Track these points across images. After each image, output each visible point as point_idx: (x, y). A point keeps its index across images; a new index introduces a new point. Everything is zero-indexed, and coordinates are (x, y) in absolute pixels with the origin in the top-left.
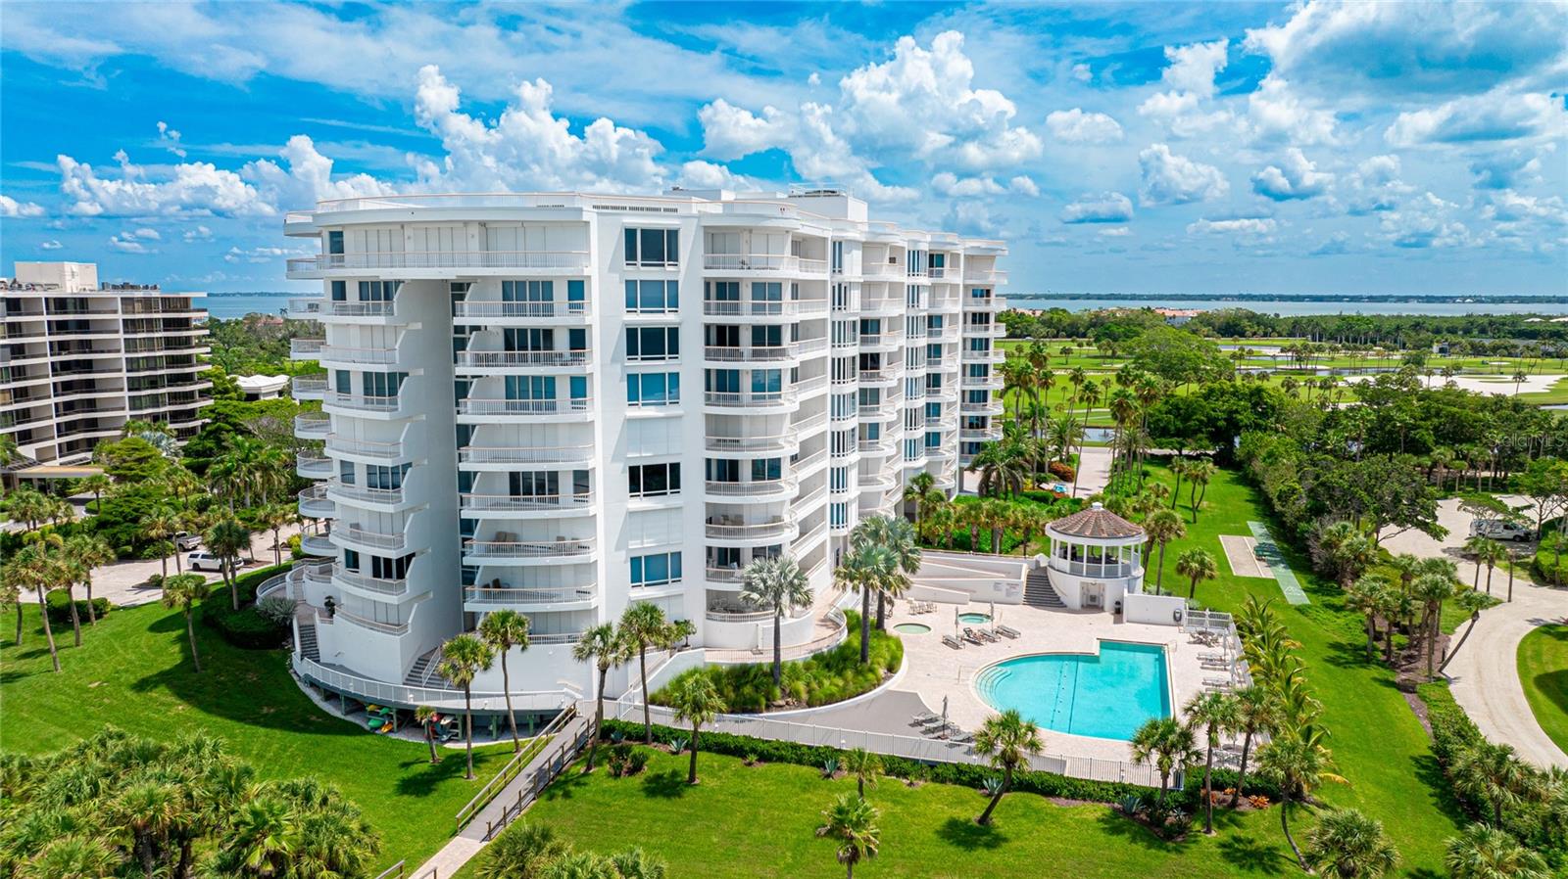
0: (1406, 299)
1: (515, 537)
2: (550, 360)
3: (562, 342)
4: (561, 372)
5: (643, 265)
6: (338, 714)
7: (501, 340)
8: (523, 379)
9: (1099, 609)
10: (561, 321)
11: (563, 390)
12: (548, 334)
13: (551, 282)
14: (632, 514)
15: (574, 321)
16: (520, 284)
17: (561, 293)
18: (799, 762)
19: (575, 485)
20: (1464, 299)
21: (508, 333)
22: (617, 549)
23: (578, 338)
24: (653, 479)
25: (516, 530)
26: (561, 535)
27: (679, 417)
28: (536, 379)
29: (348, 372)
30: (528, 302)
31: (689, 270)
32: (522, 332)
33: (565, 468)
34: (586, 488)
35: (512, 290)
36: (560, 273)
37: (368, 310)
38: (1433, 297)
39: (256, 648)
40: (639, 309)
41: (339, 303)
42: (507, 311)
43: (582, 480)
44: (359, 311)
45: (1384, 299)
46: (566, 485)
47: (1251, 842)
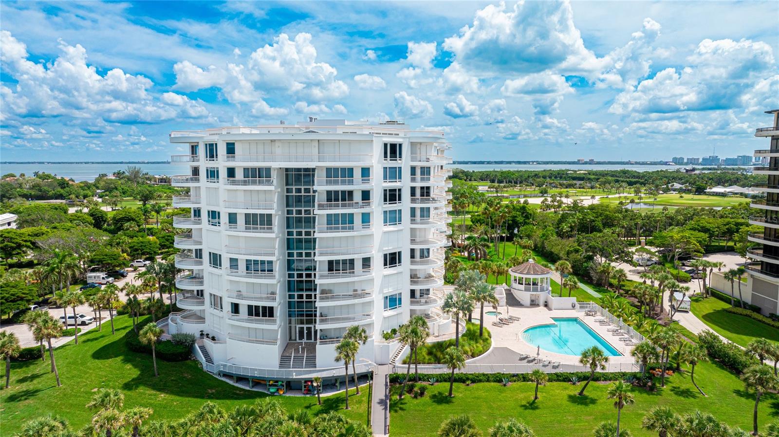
0: (510, 163)
1: (330, 291)
2: (351, 206)
3: (357, 197)
4: (357, 212)
5: (390, 160)
6: (248, 388)
7: (325, 196)
8: (337, 215)
9: (538, 305)
10: (357, 187)
11: (358, 220)
12: (351, 193)
13: (353, 169)
14: (385, 276)
15: (365, 187)
16: (336, 170)
17: (357, 174)
18: (488, 381)
19: (363, 265)
20: (533, 162)
21: (329, 193)
22: (379, 293)
23: (366, 195)
24: (392, 259)
25: (331, 288)
26: (356, 288)
27: (402, 230)
28: (343, 215)
29: (236, 214)
30: (340, 178)
31: (405, 163)
32: (336, 192)
33: (358, 258)
34: (369, 266)
35: (332, 173)
36: (357, 165)
37: (249, 183)
38: (520, 162)
39: (180, 361)
40: (388, 180)
41: (231, 179)
42: (328, 183)
43: (366, 262)
44: (245, 183)
45: (501, 163)
46: (358, 265)
47: (679, 388)
